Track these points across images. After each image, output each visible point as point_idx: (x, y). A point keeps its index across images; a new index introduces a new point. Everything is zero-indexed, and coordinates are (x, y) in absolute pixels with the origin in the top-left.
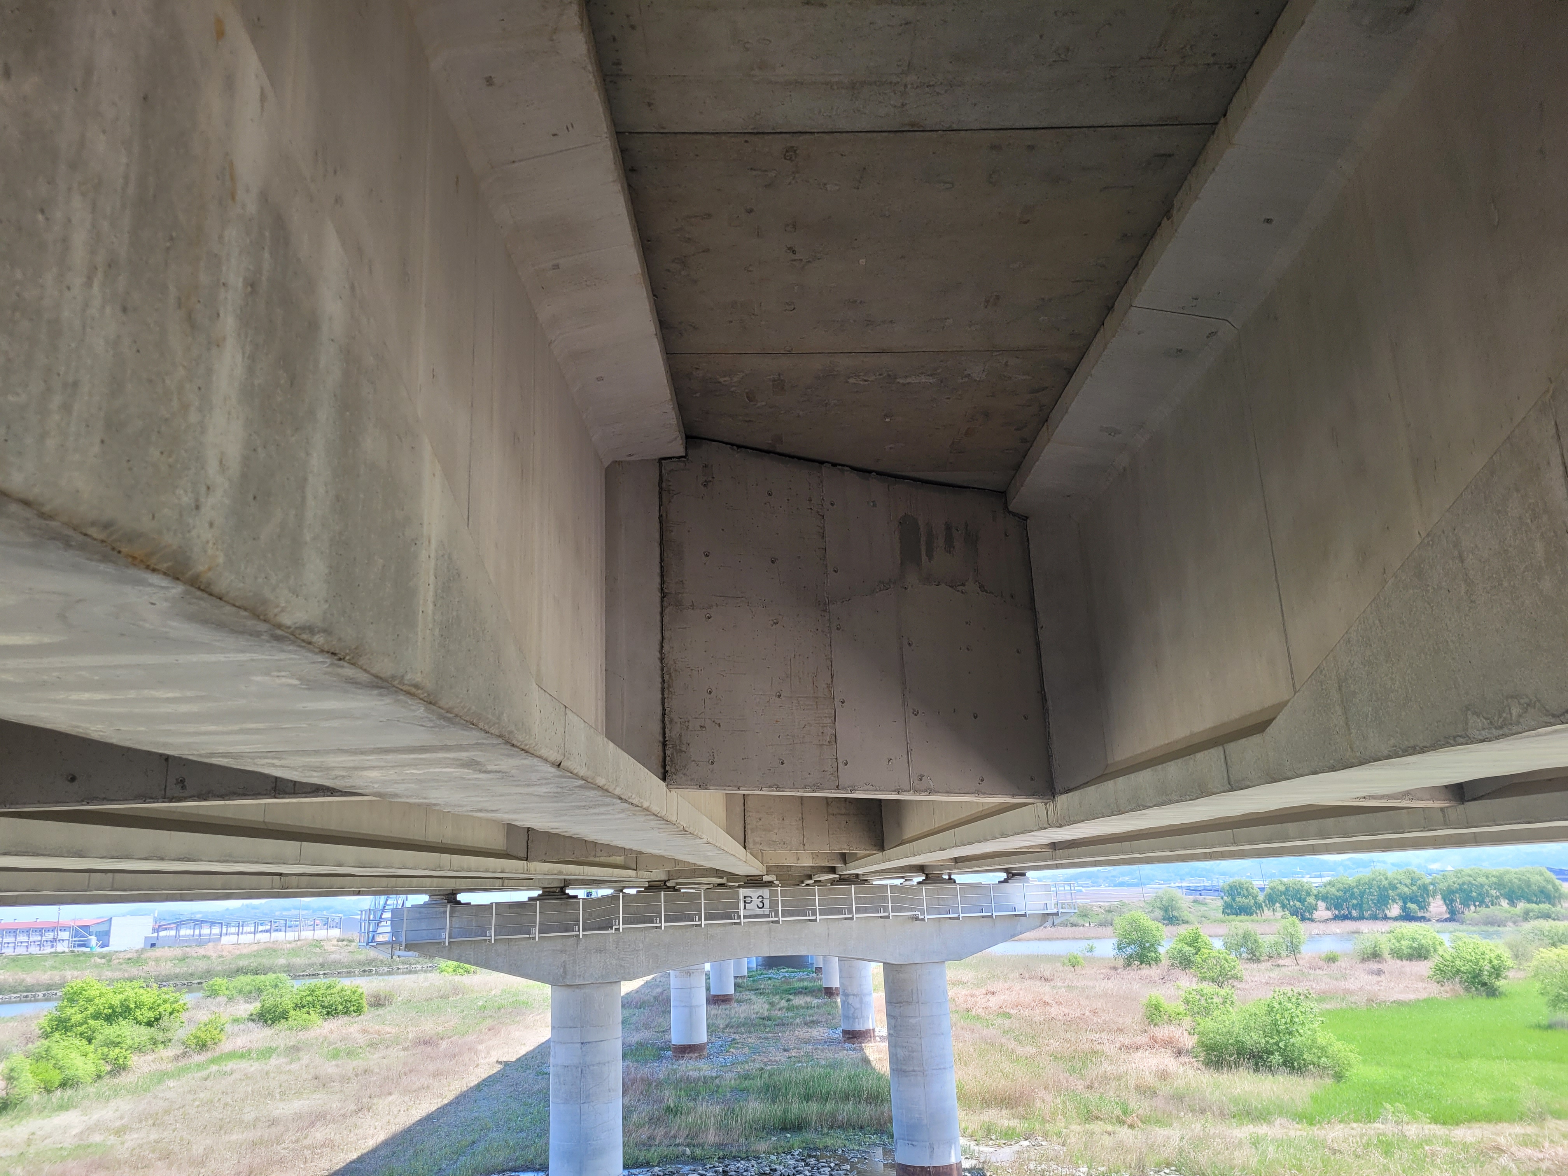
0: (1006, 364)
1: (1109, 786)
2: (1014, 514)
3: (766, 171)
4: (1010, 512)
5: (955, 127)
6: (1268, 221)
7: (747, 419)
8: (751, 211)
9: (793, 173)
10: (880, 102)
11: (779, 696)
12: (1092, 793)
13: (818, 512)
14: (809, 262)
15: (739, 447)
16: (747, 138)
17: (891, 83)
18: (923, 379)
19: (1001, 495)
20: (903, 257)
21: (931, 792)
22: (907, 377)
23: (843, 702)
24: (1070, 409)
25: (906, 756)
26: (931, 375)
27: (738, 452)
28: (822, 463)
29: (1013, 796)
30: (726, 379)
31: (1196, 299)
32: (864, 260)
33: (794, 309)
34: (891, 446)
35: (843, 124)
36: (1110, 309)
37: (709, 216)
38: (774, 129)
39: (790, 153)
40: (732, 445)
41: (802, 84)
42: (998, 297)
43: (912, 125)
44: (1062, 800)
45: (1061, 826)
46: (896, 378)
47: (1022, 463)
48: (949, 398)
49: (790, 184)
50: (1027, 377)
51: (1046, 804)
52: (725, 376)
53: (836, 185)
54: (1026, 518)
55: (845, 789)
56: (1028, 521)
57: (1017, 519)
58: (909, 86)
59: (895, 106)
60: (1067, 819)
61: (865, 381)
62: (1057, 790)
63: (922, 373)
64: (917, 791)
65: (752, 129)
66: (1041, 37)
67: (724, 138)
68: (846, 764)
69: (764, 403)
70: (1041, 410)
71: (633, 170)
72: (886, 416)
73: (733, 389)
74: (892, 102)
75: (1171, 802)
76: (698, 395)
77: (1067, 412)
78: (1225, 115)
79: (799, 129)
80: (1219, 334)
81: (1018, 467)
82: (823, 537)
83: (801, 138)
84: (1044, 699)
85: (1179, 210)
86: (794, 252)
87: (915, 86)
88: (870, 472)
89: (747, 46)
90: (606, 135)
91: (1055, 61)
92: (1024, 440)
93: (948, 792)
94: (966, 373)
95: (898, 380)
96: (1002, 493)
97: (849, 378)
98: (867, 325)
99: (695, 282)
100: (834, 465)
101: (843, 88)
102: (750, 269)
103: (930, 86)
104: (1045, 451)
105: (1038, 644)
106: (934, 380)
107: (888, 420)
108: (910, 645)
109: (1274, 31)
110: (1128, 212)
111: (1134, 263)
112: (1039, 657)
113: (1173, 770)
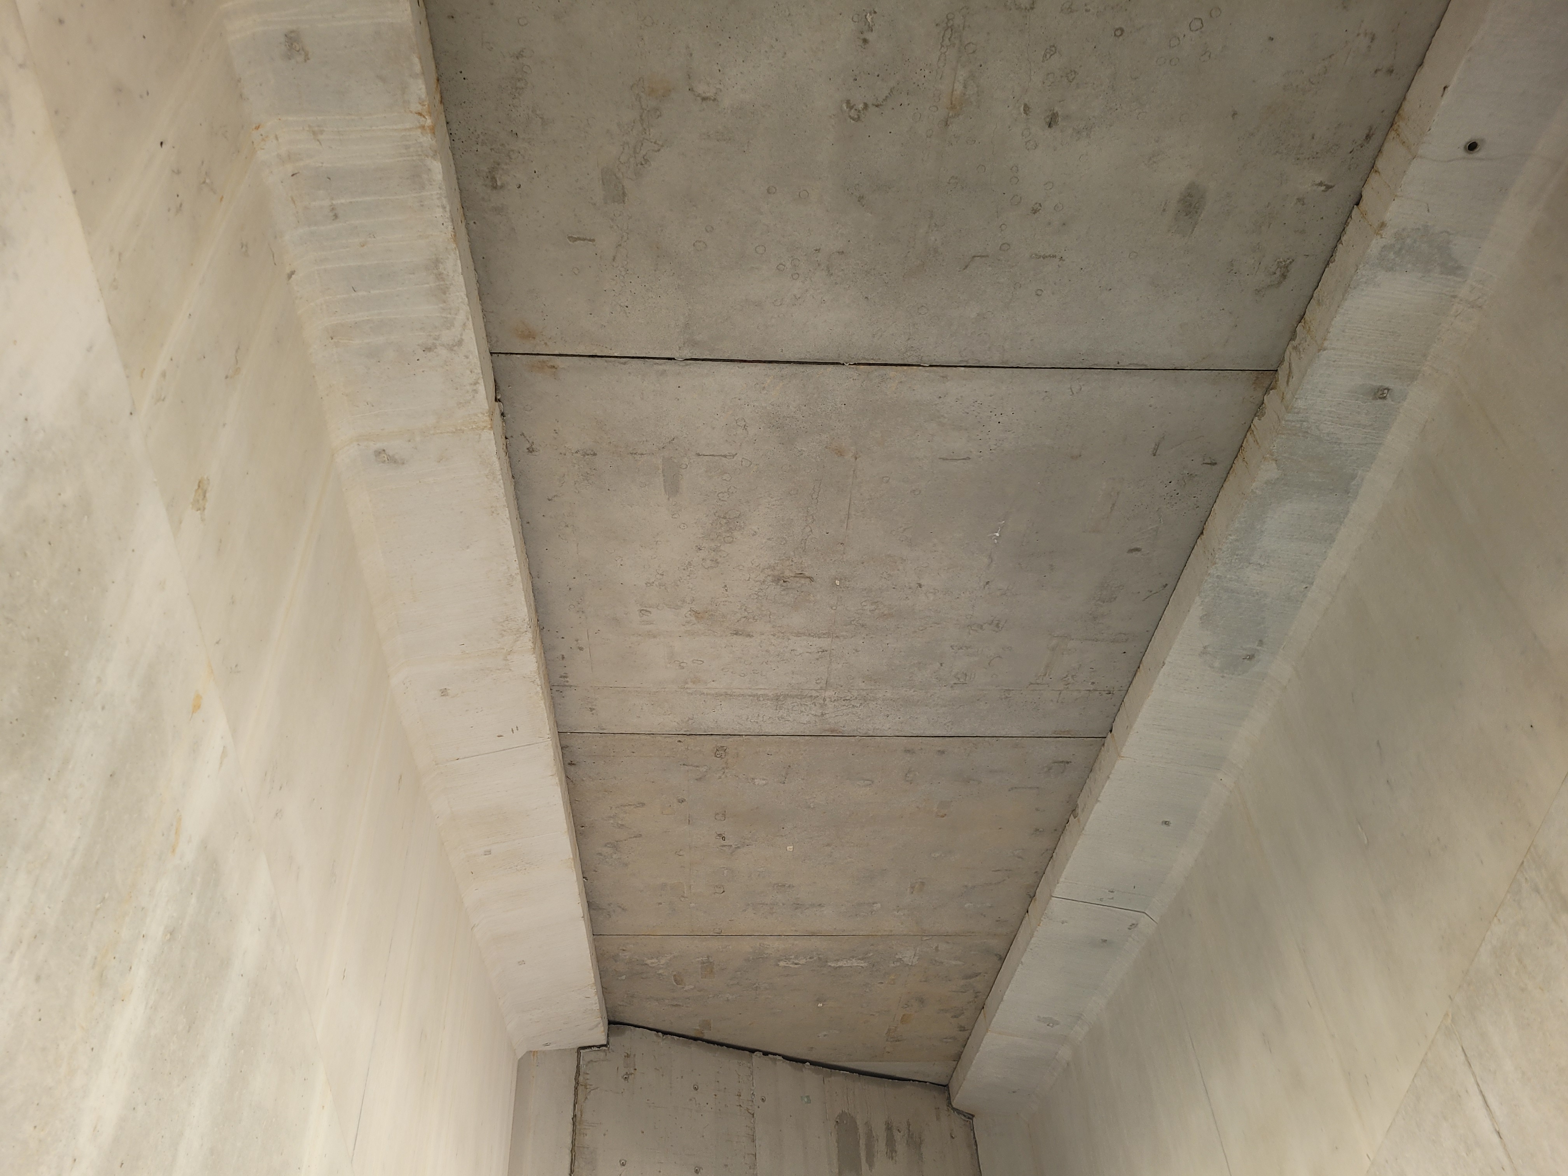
0: (937, 948)
2: (959, 1112)
3: (697, 766)
4: (954, 1109)
5: (871, 733)
6: (1166, 823)
7: (675, 1003)
8: (683, 801)
9: (723, 768)
10: (802, 712)
13: (748, 1110)
14: (739, 847)
15: (665, 1033)
16: (680, 738)
17: (811, 696)
18: (854, 963)
19: (944, 1088)
20: (828, 845)
22: (838, 960)
24: (1005, 997)
26: (862, 959)
27: (663, 1040)
28: (752, 1051)
30: (653, 961)
31: (1112, 892)
32: (792, 847)
33: (724, 891)
34: (825, 1033)
35: (769, 729)
36: (1032, 897)
37: (643, 804)
38: (705, 732)
39: (720, 752)
40: (658, 1031)
41: (731, 696)
42: (923, 884)
43: (832, 731)
46: (827, 962)
47: (962, 1052)
48: (882, 983)
49: (720, 778)
50: (959, 963)
52: (652, 958)
53: (764, 780)
54: (971, 1117)
56: (974, 1119)
57: (963, 1117)
58: (828, 700)
59: (816, 715)
61: (796, 964)
63: (853, 957)
65: (685, 731)
66: (941, 664)
67: (659, 738)
69: (692, 987)
70: (976, 997)
71: (571, 764)
72: (819, 1001)
73: (660, 971)
74: (813, 712)
76: (624, 977)
77: (1002, 1000)
78: (1111, 731)
79: (729, 732)
80: (1139, 926)
81: (958, 1057)
83: (730, 740)
85: (1083, 810)
86: (724, 838)
87: (833, 700)
88: (803, 1062)
89: (682, 664)
90: (548, 736)
92: (962, 1029)
94: (897, 957)
95: (829, 964)
96: (945, 1086)
97: (779, 961)
98: (796, 908)
99: (626, 865)
100: (766, 1054)
101: (768, 699)
102: (681, 853)
103: (847, 700)
104: (984, 1042)
106: (866, 964)
107: (820, 1005)
110: (1037, 810)
111: (1050, 854)
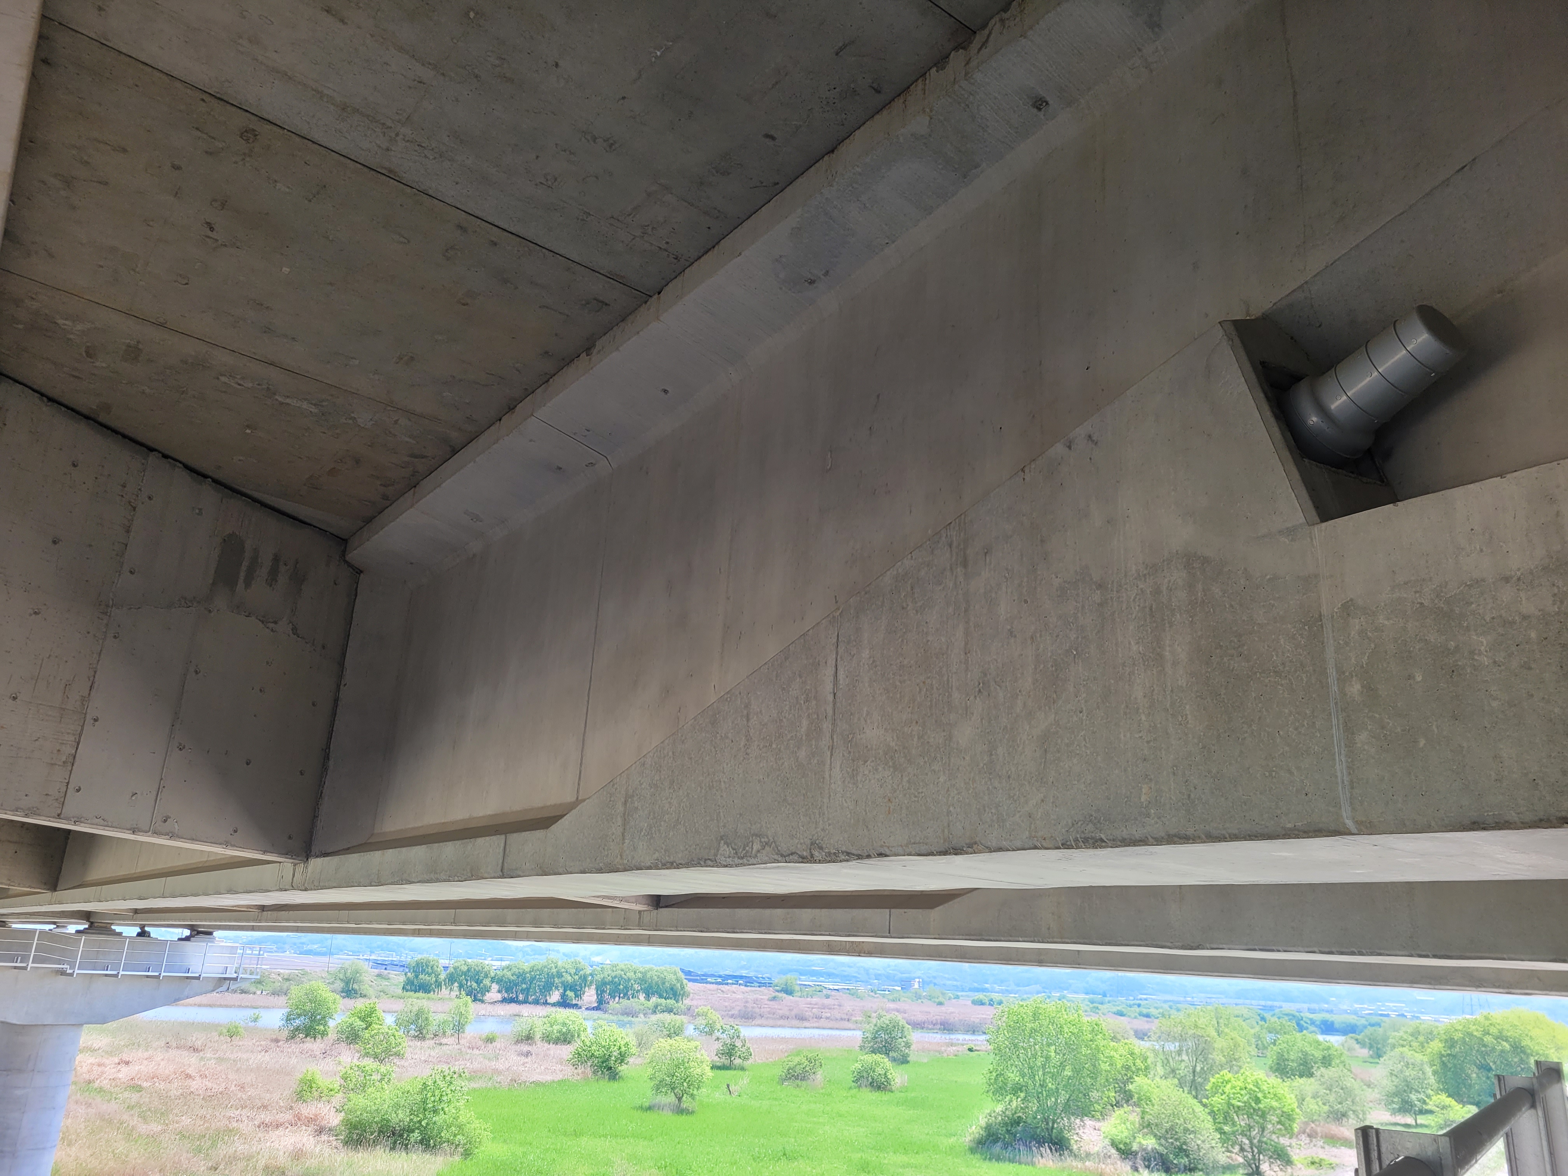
0: (396, 422)
1: (375, 856)
2: (349, 565)
3: (213, 138)
4: (346, 562)
5: (431, 193)
6: (666, 391)
7: (76, 374)
8: (177, 168)
9: (244, 154)
10: (365, 135)
11: (15, 698)
12: (354, 861)
13: (130, 502)
14: (225, 245)
15: (50, 399)
16: (205, 97)
17: (384, 124)
18: (305, 405)
19: (342, 542)
20: (331, 284)
21: (172, 836)
22: (288, 397)
23: (96, 720)
24: (444, 485)
25: (155, 793)
26: (315, 405)
27: (47, 405)
28: (151, 450)
29: (265, 852)
30: (67, 322)
31: (588, 431)
32: (288, 270)
33: (187, 284)
34: (241, 458)
35: (317, 135)
36: (511, 409)
37: (124, 150)
38: (240, 104)
39: (249, 134)
40: (42, 395)
41: (290, 78)
42: (412, 358)
43: (390, 171)
44: (316, 863)
45: (306, 890)
46: (275, 394)
47: (375, 517)
48: (325, 433)
49: (236, 163)
50: (411, 440)
51: (295, 865)
52: (66, 319)
53: (288, 187)
54: (360, 572)
55: (68, 819)
56: (362, 574)
57: (351, 570)
58: (401, 136)
59: (379, 147)
60: (316, 883)
61: (239, 385)
62: (313, 853)
63: (306, 399)
64: (157, 833)
65: (215, 92)
66: (537, 157)
67: (178, 85)
68: (78, 790)
69: (104, 365)
70: (413, 475)
71: (45, 61)
72: (248, 427)
73: (72, 336)
74: (378, 142)
75: (438, 880)
76: (21, 326)
77: (439, 486)
78: (659, 293)
79: (270, 118)
80: (596, 466)
81: (369, 520)
82: (128, 531)
83: (268, 126)
84: (327, 757)
85: (599, 351)
86: (212, 229)
87: (406, 139)
88: (205, 476)
89: (244, 13)
90: (33, 15)
91: (541, 183)
92: (385, 497)
93: (193, 839)
94: (353, 415)
95: (277, 397)
96: (343, 540)
97: (221, 375)
98: (265, 332)
99: (74, 208)
100: (165, 456)
101: (332, 104)
102: (151, 223)
103: (422, 146)
104: (404, 515)
105: (336, 700)
106: (316, 411)
107: (248, 431)
108: (196, 672)
109: (717, 247)
110: (556, 335)
111: (547, 379)
112: (334, 714)
113: (449, 850)
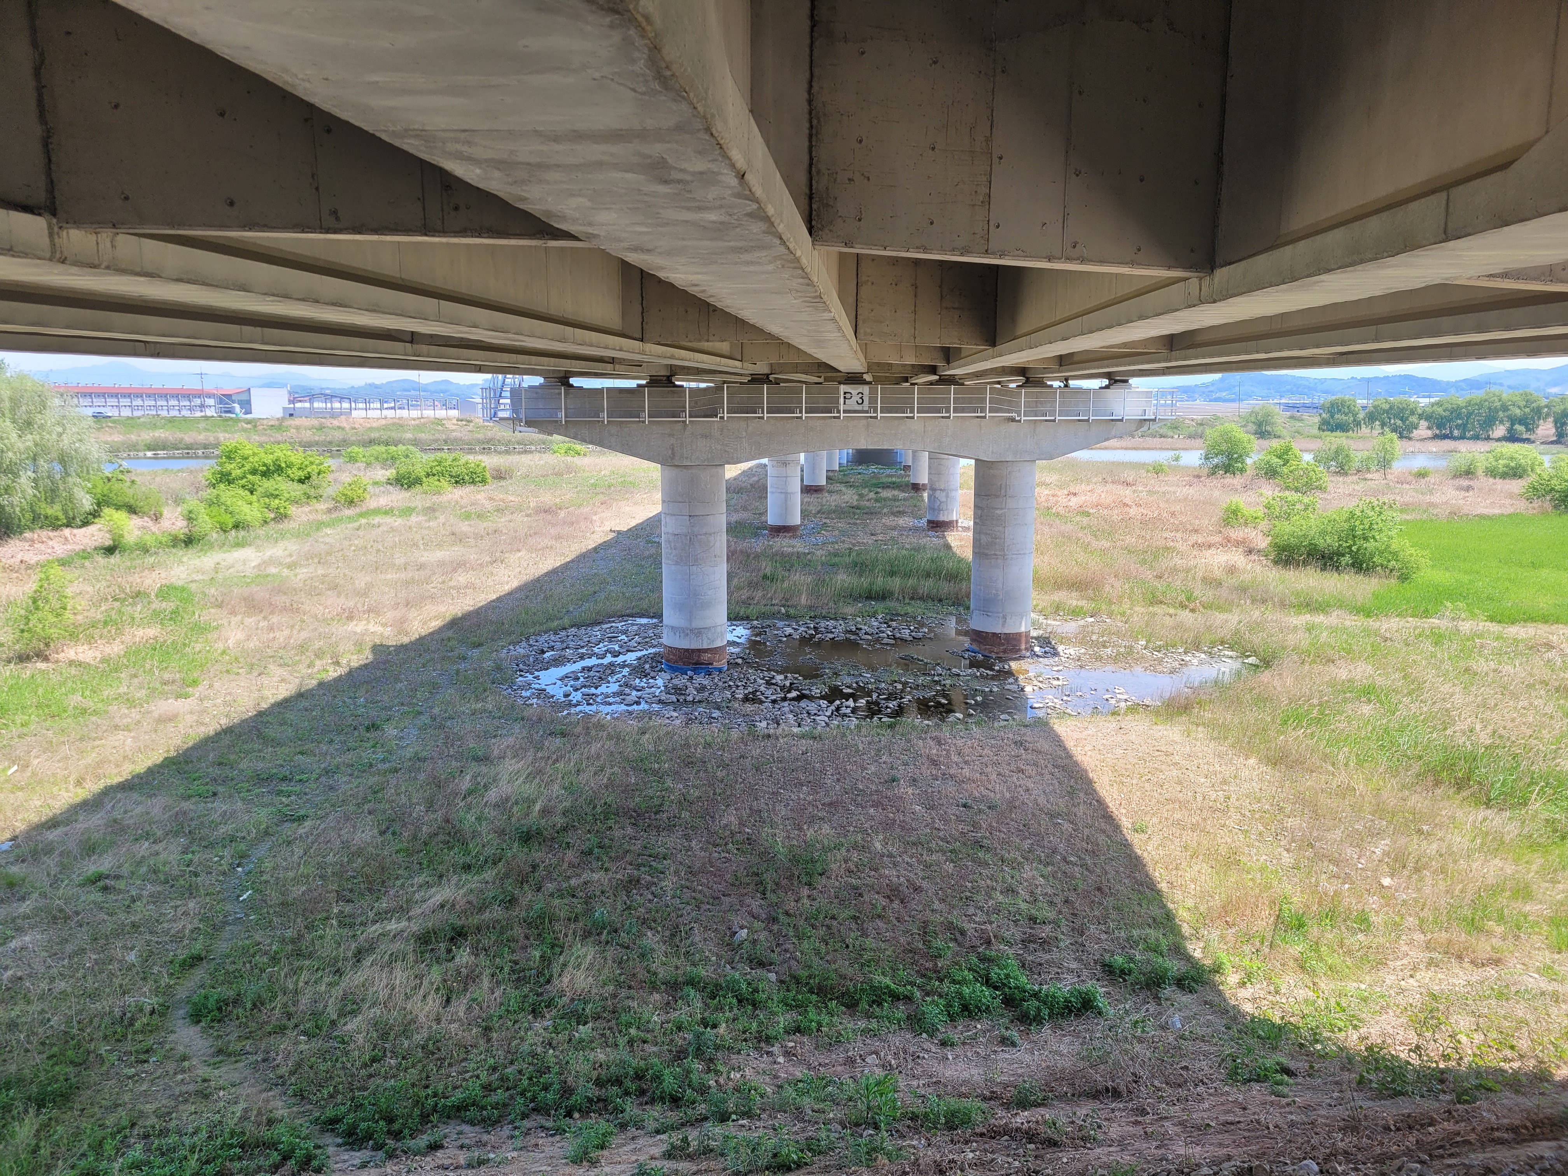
1: (1287, 251)
11: (933, 149)
21: (1083, 260)
23: (1001, 158)
25: (1061, 221)
29: (1169, 268)
45: (1214, 302)
51: (1201, 279)
55: (993, 253)
62: (1217, 264)
64: (1069, 259)
68: (998, 227)
84: (1220, 162)
93: (1102, 262)
105: (1223, 97)
108: (1080, 93)
112: (1223, 112)
